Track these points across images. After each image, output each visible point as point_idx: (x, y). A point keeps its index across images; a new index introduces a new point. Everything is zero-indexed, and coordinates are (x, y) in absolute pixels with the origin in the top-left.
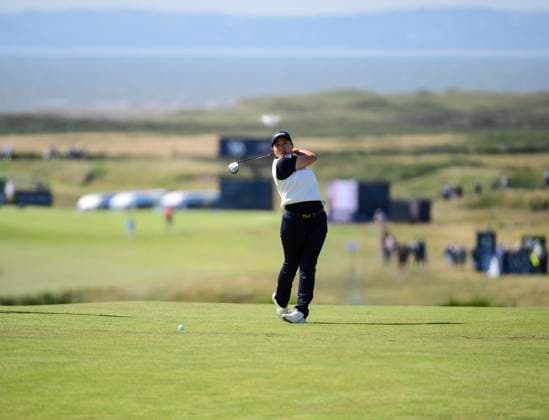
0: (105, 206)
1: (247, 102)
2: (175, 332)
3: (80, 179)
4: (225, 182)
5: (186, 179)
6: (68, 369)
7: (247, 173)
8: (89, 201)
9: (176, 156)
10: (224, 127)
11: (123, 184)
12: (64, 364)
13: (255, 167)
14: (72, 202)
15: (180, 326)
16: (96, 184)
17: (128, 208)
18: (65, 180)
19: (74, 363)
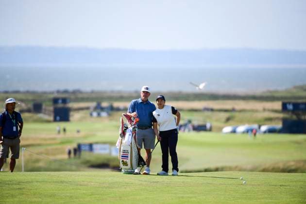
0: (234, 132)
1: (295, 87)
2: (242, 184)
3: (224, 120)
4: (284, 121)
5: (270, 120)
6: (192, 199)
7: (294, 117)
8: (228, 129)
9: (264, 110)
10: (285, 98)
11: (242, 122)
12: (191, 198)
13: (297, 115)
14: (220, 129)
15: (244, 182)
16: (231, 122)
17: (244, 132)
18: (217, 120)
19: (195, 197)
